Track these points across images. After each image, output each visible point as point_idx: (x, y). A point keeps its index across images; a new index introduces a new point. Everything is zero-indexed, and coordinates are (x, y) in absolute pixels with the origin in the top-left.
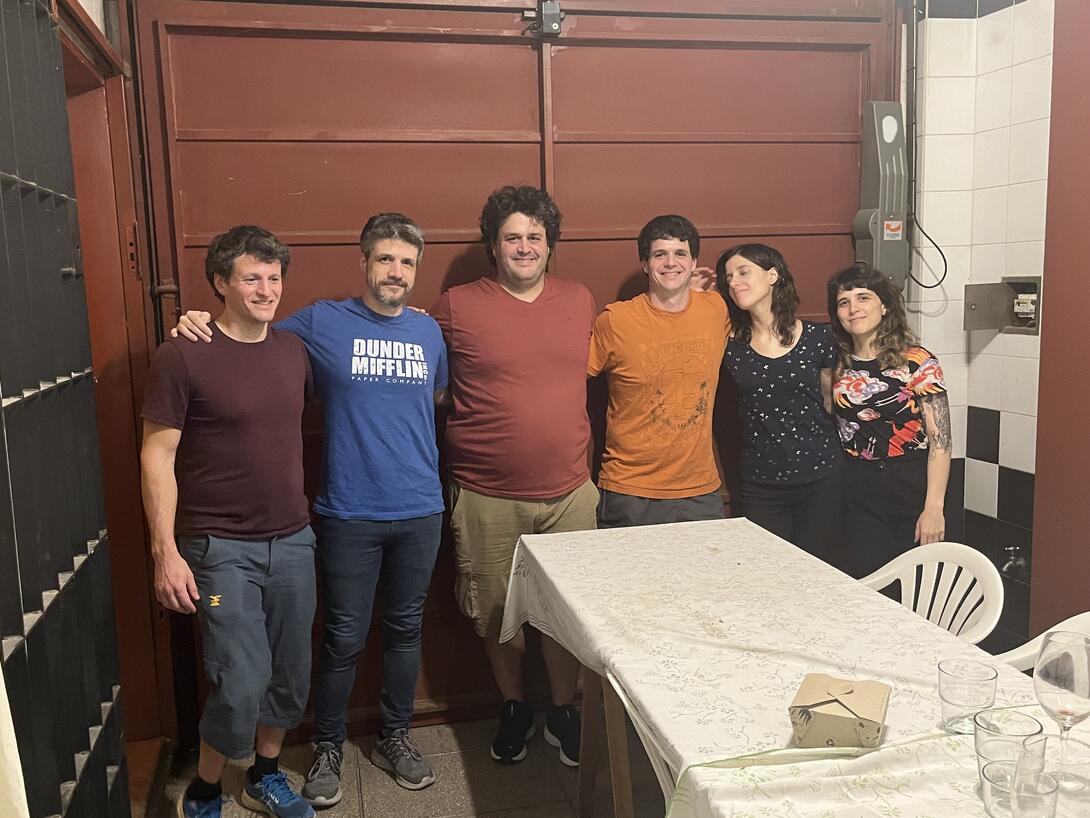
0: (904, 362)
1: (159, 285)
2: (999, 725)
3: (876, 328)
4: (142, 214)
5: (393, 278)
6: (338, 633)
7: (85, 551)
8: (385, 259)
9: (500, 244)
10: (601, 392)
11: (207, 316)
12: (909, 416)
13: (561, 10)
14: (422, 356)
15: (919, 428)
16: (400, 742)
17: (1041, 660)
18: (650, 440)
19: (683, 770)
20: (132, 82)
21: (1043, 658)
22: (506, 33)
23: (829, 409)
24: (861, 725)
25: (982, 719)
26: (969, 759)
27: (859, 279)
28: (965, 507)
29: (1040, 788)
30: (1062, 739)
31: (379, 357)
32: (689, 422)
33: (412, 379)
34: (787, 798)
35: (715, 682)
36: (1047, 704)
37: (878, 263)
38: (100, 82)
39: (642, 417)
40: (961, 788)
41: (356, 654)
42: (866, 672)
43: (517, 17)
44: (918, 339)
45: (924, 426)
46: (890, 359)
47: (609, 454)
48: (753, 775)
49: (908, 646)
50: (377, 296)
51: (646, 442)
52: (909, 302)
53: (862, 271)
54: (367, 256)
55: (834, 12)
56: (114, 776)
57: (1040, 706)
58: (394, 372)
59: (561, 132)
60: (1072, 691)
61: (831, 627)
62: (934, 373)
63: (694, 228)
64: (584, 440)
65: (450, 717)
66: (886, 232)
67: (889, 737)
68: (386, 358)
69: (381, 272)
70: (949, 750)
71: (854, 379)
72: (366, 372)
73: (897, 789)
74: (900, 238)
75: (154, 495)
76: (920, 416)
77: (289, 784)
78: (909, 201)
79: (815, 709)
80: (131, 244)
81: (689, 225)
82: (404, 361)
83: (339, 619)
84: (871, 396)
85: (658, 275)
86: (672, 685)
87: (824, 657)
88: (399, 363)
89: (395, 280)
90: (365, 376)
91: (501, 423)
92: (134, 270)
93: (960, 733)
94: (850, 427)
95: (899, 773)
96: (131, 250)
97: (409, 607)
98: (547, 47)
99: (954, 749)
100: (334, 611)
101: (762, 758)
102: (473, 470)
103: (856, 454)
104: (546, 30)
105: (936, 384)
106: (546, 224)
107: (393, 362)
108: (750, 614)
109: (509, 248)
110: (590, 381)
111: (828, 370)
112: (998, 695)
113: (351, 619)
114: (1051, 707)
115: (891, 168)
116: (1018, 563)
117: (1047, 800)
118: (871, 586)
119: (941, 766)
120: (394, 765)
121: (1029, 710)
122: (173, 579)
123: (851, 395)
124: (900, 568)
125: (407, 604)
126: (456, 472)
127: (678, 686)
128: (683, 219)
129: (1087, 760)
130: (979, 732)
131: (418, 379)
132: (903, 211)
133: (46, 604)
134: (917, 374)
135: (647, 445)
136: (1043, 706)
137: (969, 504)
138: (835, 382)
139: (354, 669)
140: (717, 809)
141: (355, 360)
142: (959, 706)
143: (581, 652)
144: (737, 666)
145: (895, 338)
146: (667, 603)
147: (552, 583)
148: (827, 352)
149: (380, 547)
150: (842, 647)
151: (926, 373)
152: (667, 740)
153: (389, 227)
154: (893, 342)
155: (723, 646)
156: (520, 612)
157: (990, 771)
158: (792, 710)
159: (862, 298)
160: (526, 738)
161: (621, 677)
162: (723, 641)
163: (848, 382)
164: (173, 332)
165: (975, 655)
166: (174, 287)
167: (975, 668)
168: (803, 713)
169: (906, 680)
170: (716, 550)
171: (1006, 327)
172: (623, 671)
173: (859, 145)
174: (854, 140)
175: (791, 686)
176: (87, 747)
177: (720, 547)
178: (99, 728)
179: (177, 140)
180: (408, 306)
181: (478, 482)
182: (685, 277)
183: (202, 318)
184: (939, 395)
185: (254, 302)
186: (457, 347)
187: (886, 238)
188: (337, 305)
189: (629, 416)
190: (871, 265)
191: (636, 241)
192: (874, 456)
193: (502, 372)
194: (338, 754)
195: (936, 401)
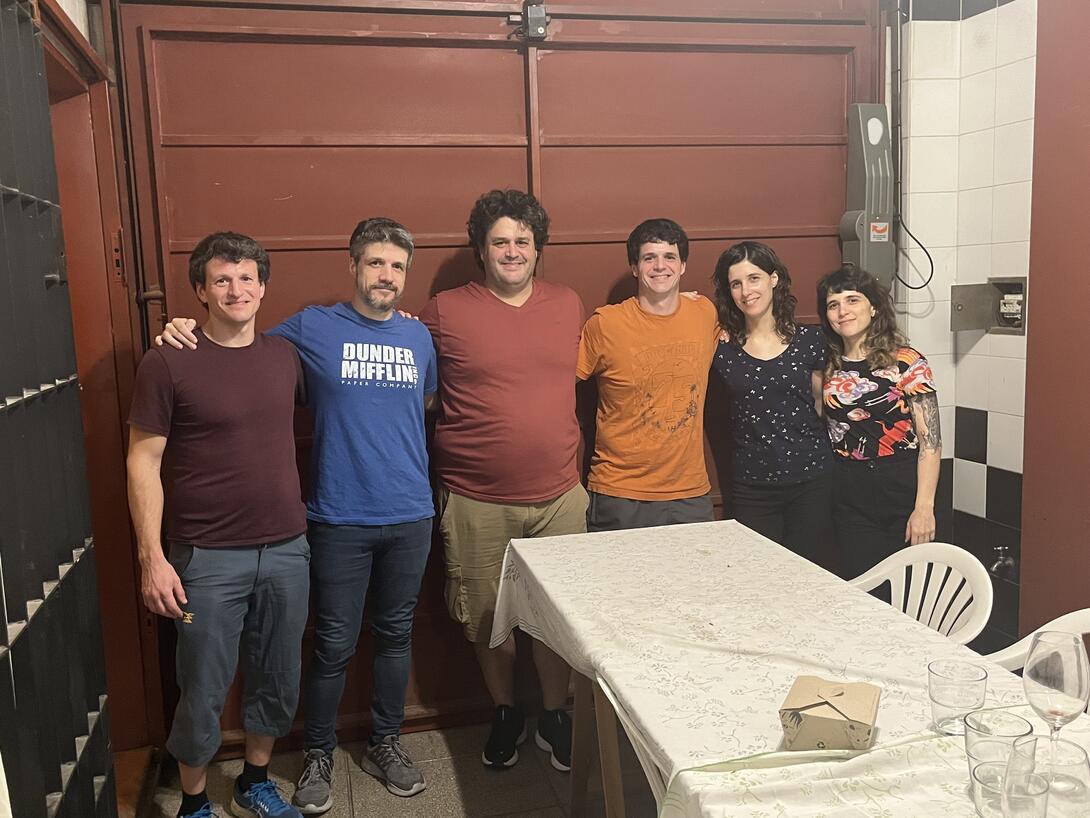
0: (894, 362)
1: (145, 291)
2: (990, 726)
3: (867, 329)
4: (127, 220)
5: (384, 281)
6: (327, 638)
7: (70, 559)
8: (375, 263)
9: (488, 249)
10: (591, 395)
11: (192, 323)
12: (898, 416)
13: (547, 15)
14: (412, 359)
15: (909, 428)
16: (390, 749)
17: (1030, 661)
18: (639, 443)
19: (673, 775)
20: (116, 88)
21: (1032, 659)
22: (491, 37)
23: (820, 411)
24: (852, 727)
25: (972, 719)
26: (959, 760)
27: (848, 280)
28: (954, 506)
29: (1031, 789)
30: (1052, 739)
31: (368, 361)
32: (679, 424)
33: (402, 383)
34: (779, 801)
35: (705, 686)
37: (865, 264)
38: (84, 88)
39: (631, 421)
40: (952, 790)
41: (347, 660)
42: (857, 674)
43: (503, 22)
44: (907, 339)
45: (914, 426)
46: (881, 359)
47: (599, 456)
48: (744, 779)
49: (898, 647)
50: (368, 301)
51: (637, 445)
53: (852, 274)
54: (357, 260)
55: (819, 16)
56: (101, 786)
57: (1029, 708)
58: (384, 376)
59: (548, 136)
60: (1062, 690)
61: (820, 628)
62: (924, 374)
64: (573, 445)
65: (440, 723)
66: (873, 233)
67: (879, 740)
68: (375, 362)
69: (371, 276)
70: (940, 751)
71: (844, 379)
72: (356, 376)
73: (888, 791)
74: (886, 240)
75: (140, 500)
76: (909, 416)
77: (278, 791)
78: (895, 202)
79: (805, 712)
80: (116, 250)
81: (677, 228)
82: (394, 365)
83: (329, 625)
84: (860, 396)
85: (648, 279)
86: (663, 689)
87: (815, 660)
88: (389, 367)
89: (386, 284)
90: (356, 380)
91: (490, 427)
92: (120, 276)
93: (951, 735)
94: (841, 428)
95: (890, 775)
96: (117, 256)
97: (398, 613)
98: (532, 51)
99: (945, 750)
100: (324, 617)
101: (753, 762)
102: (461, 474)
103: (846, 454)
104: (531, 34)
105: (925, 385)
106: (534, 228)
107: (383, 366)
108: (740, 617)
109: (497, 253)
111: (819, 372)
112: (988, 696)
113: (341, 624)
115: (877, 170)
116: (1007, 563)
117: (1038, 800)
118: (860, 587)
119: (932, 768)
120: (384, 772)
121: (1019, 711)
122: (159, 585)
123: (840, 396)
124: (890, 568)
125: (398, 609)
126: (446, 476)
127: (666, 689)
128: (672, 223)
130: (969, 733)
131: (408, 383)
132: (889, 211)
133: (31, 613)
134: (907, 374)
135: (637, 448)
136: (1033, 706)
137: (957, 504)
138: (825, 383)
139: (344, 676)
140: (708, 813)
141: (345, 364)
142: (949, 707)
143: (571, 655)
144: (728, 669)
145: (885, 339)
146: (658, 606)
147: (542, 587)
148: (819, 355)
149: (371, 553)
150: (832, 649)
151: (916, 373)
152: (657, 744)
153: (379, 231)
154: (882, 344)
155: (712, 649)
156: (510, 617)
157: (981, 772)
158: (783, 713)
159: (851, 300)
160: (518, 742)
161: (612, 681)
162: (713, 644)
163: (838, 383)
164: (159, 339)
165: (965, 655)
166: (160, 293)
167: (965, 669)
168: (793, 716)
169: (896, 682)
170: (706, 552)
171: (992, 328)
172: (613, 677)
173: (845, 147)
174: (840, 142)
175: (782, 689)
176: (73, 758)
177: (710, 550)
178: (85, 739)
179: (163, 146)
180: (397, 310)
181: (468, 487)
182: (674, 280)
183: (187, 325)
184: (929, 395)
185: (228, 304)
186: (446, 352)
187: (872, 240)
188: (326, 309)
189: (618, 420)
190: (859, 267)
191: (625, 245)
192: (865, 455)
193: (491, 376)
194: (328, 761)
195: (926, 402)
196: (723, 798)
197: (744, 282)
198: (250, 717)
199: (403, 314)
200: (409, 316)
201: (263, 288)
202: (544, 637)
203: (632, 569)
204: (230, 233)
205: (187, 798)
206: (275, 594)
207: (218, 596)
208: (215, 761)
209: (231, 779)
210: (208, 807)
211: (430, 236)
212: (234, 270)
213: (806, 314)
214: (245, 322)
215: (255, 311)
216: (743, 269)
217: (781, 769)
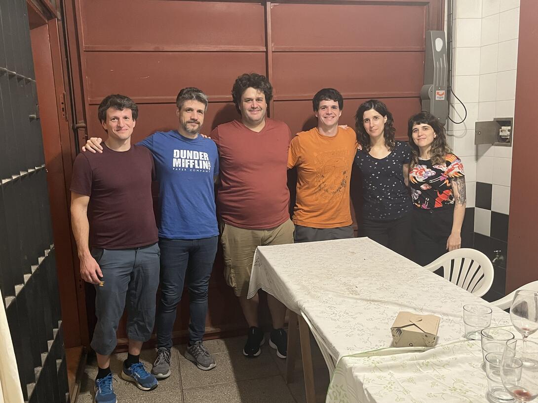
0: (444, 161)
1: (76, 124)
2: (493, 336)
3: (431, 143)
4: (67, 88)
5: (193, 119)
7: (43, 255)
8: (189, 110)
10: (294, 176)
11: (100, 140)
12: (446, 187)
14: (208, 158)
15: (451, 194)
16: (198, 348)
17: (513, 304)
18: (317, 200)
19: (339, 359)
20: (61, 22)
21: (514, 303)
23: (407, 184)
24: (426, 336)
25: (485, 333)
26: (478, 352)
27: (424, 119)
28: (475, 231)
29: (513, 365)
30: (524, 341)
31: (186, 158)
32: (337, 190)
33: (203, 169)
34: (390, 371)
35: (354, 316)
36: (516, 325)
37: (433, 112)
38: (46, 22)
39: (314, 189)
40: (474, 366)
41: (177, 303)
42: (428, 311)
45: (453, 193)
46: (437, 160)
47: (297, 206)
48: (374, 361)
49: (447, 298)
50: (185, 129)
51: (316, 200)
52: (448, 130)
53: (426, 115)
54: (180, 108)
56: (60, 364)
57: (513, 326)
58: (194, 166)
59: (276, 47)
60: (528, 319)
61: (410, 289)
62: (459, 167)
63: (341, 95)
64: (286, 200)
65: (222, 336)
66: (437, 96)
67: (439, 342)
68: (189, 159)
69: (187, 116)
70: (468, 348)
71: (419, 169)
72: (180, 166)
73: (443, 366)
74: (444, 99)
76: (451, 188)
77: (145, 368)
78: (448, 80)
79: (404, 329)
80: (62, 103)
81: (338, 94)
82: (198, 160)
83: (168, 287)
84: (427, 178)
85: (323, 118)
86: (333, 318)
87: (407, 304)
88: (196, 162)
89: (194, 121)
90: (180, 168)
92: (64, 116)
93: (474, 340)
94: (417, 193)
95: (445, 358)
96: (62, 106)
97: (202, 282)
98: (268, 4)
99: (471, 347)
100: (165, 283)
101: (378, 352)
103: (419, 206)
105: (459, 172)
107: (193, 161)
108: (371, 284)
109: (247, 105)
110: (289, 171)
111: (407, 165)
112: (492, 321)
113: (173, 287)
114: (518, 326)
115: (439, 64)
116: (500, 258)
117: (517, 371)
118: (430, 270)
119: (464, 355)
120: (196, 359)
121: (508, 328)
123: (417, 177)
124: (443, 261)
125: (201, 280)
126: (223, 216)
127: (336, 318)
128: (336, 90)
129: (536, 351)
130: (483, 338)
131: (206, 169)
132: (445, 85)
133: (26, 281)
134: (450, 167)
135: (316, 202)
136: (515, 327)
137: (476, 230)
138: (410, 171)
139: (176, 311)
140: (356, 377)
141: (174, 160)
142: (473, 327)
143: (288, 303)
144: (365, 309)
145: (440, 149)
146: (330, 278)
147: (273, 269)
148: (407, 156)
149: (188, 252)
150: (416, 299)
151: (455, 166)
152: (331, 344)
153: (190, 94)
154: (439, 152)
155: (357, 299)
156: (257, 283)
157: (490, 357)
158: (392, 329)
159: (425, 128)
160: (261, 345)
161: (308, 314)
162: (357, 297)
163: (416, 171)
164: (84, 148)
165: (481, 302)
166: (84, 125)
167: (481, 309)
168: (398, 331)
169: (447, 315)
170: (353, 252)
171: (496, 143)
172: (309, 312)
173: (423, 53)
174: (421, 50)
175: (391, 318)
176: (47, 350)
177: (355, 252)
178: (52, 341)
179: (84, 51)
180: (200, 134)
181: (233, 221)
182: (336, 119)
183: (97, 141)
184: (460, 177)
185: (117, 131)
186: (223, 155)
187: (437, 99)
188: (165, 133)
189: (308, 188)
190: (430, 113)
191: (312, 101)
192: (428, 207)
193: (244, 167)
194: (168, 354)
195: (459, 181)
196: (363, 369)
197: (371, 120)
198: (131, 332)
199: (203, 136)
200: (206, 137)
201: (134, 123)
202: (274, 294)
203: (318, 260)
204: (118, 95)
205: (101, 370)
206: (144, 272)
207: (116, 273)
208: (114, 353)
209: (121, 362)
210: (111, 375)
211: (216, 96)
212: (120, 114)
213: (402, 136)
214: (125, 140)
215: (130, 134)
216: (371, 113)
217: (391, 356)
